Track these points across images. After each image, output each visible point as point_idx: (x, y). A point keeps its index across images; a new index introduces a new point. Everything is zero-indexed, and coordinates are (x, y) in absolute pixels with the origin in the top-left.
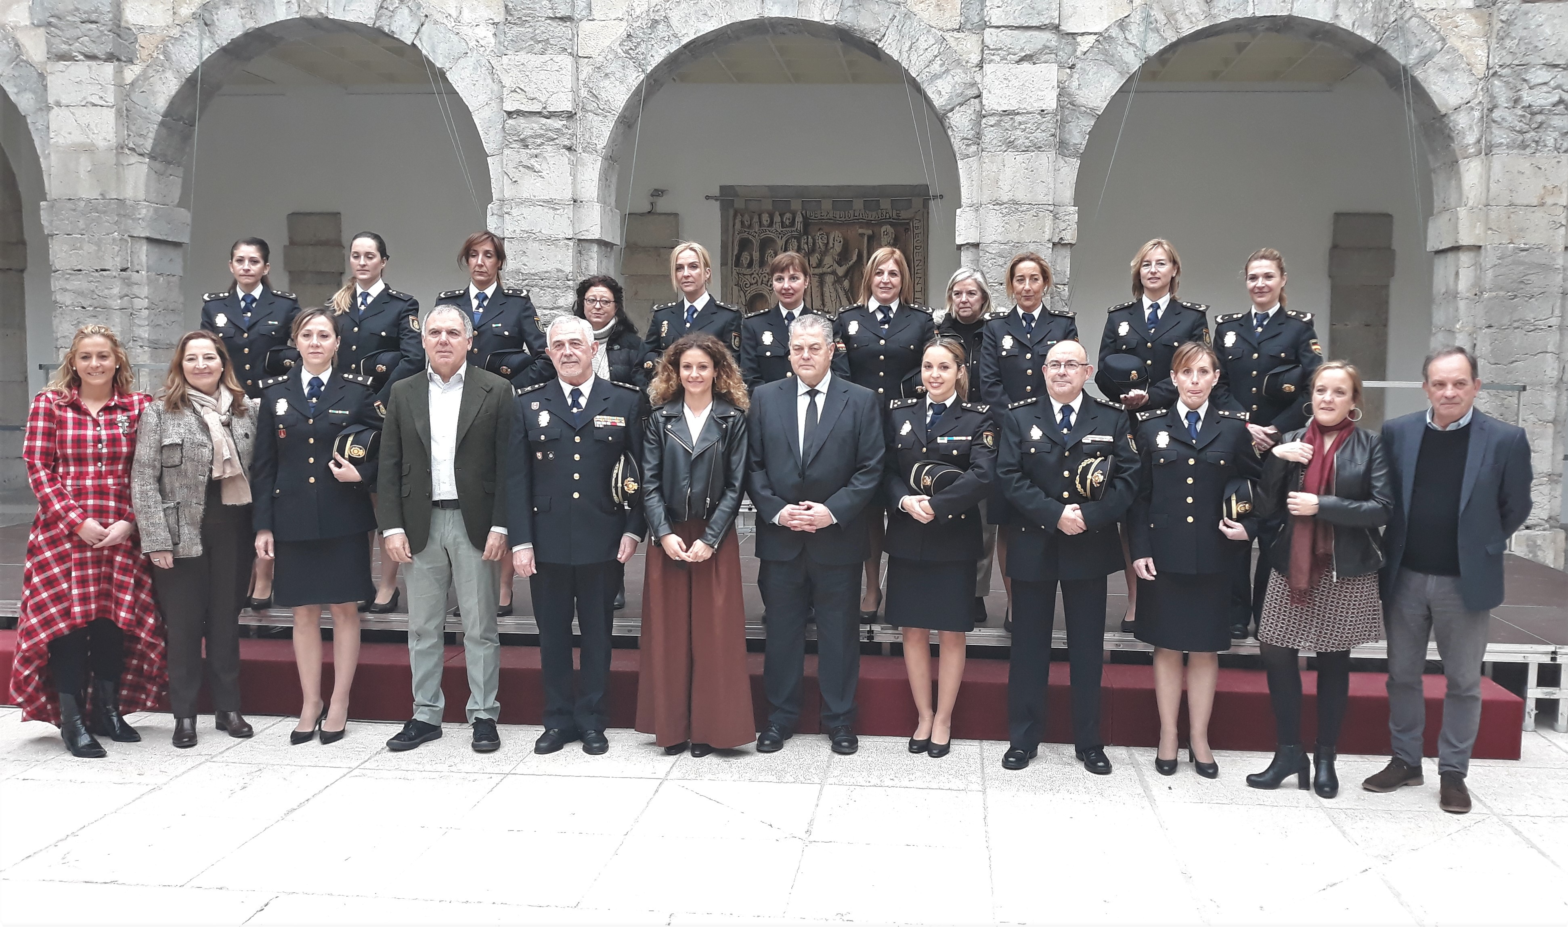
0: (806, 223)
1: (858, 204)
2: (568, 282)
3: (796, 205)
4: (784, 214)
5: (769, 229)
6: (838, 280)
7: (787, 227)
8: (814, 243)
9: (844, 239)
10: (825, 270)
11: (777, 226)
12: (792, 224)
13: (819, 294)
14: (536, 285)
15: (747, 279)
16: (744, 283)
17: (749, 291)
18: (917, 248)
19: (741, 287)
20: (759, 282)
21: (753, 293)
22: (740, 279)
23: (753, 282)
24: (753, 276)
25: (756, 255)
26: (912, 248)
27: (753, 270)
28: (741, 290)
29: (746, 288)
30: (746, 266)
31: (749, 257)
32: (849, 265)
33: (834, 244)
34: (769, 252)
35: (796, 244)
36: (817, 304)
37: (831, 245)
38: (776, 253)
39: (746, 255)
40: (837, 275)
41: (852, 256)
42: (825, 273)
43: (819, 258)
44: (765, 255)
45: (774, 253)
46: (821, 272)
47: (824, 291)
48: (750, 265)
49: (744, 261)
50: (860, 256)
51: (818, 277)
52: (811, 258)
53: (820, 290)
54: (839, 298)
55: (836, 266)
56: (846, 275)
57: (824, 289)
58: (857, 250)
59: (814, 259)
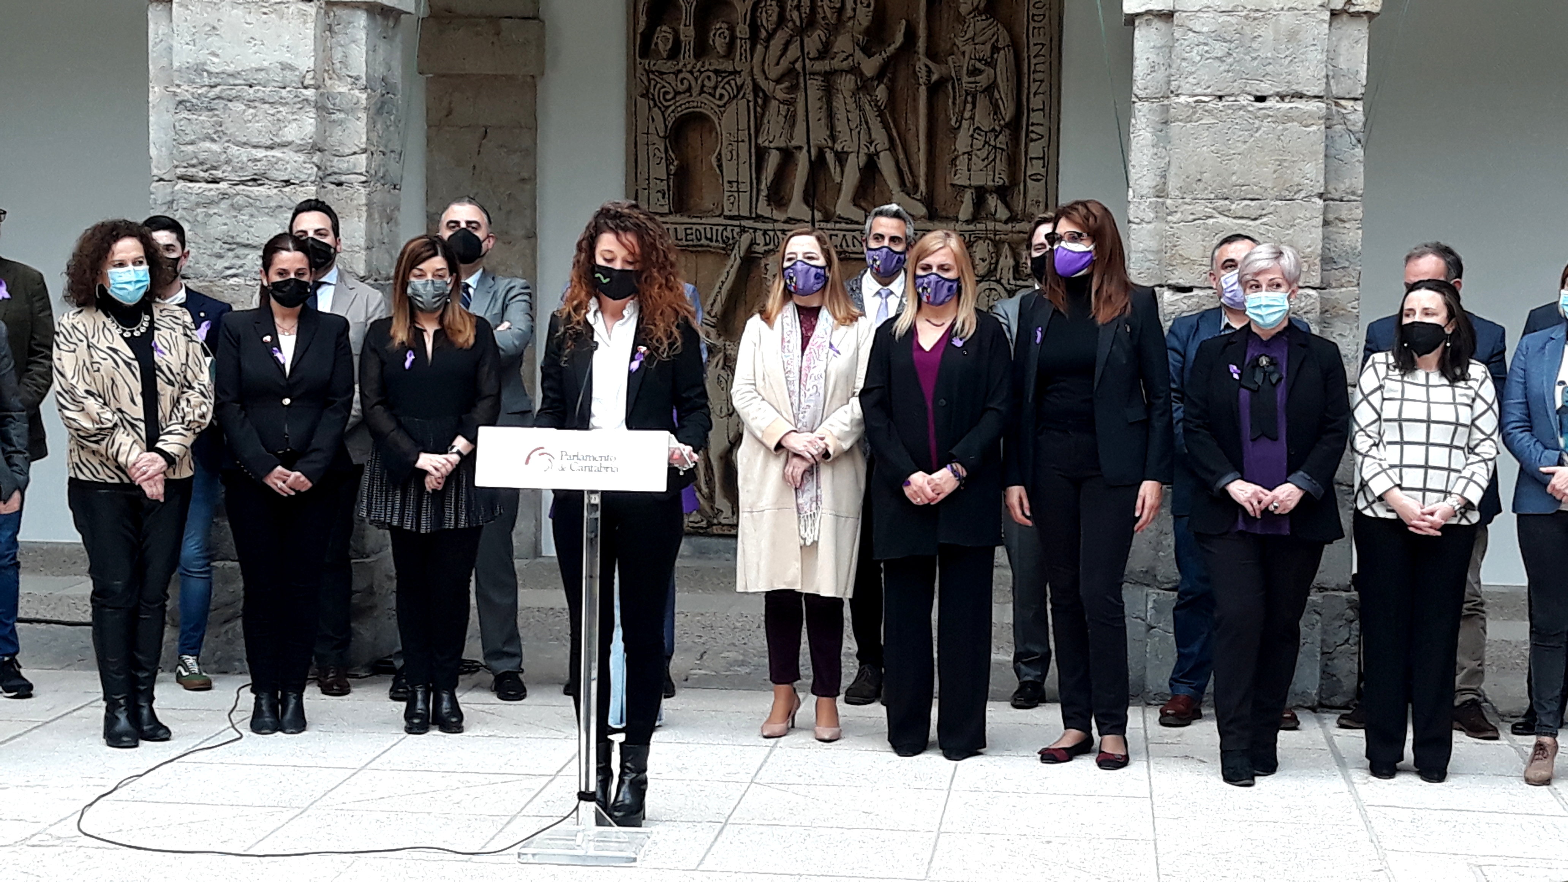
2: (304, 91)
6: (864, 86)
8: (812, 8)
10: (836, 64)
13: (823, 115)
14: (237, 98)
15: (669, 84)
16: (663, 90)
17: (673, 107)
18: (1036, 18)
19: (653, 99)
20: (696, 91)
21: (683, 111)
22: (653, 82)
23: (681, 88)
24: (680, 76)
25: (687, 33)
26: (1025, 19)
27: (681, 64)
28: (655, 105)
29: (667, 100)
30: (665, 55)
31: (670, 37)
32: (888, 54)
33: (854, 10)
34: (718, 26)
35: (777, 9)
36: (820, 135)
37: (849, 13)
38: (732, 29)
39: (663, 33)
40: (862, 74)
41: (893, 35)
42: (836, 71)
43: (824, 39)
44: (709, 33)
45: (727, 29)
46: (828, 68)
47: (835, 110)
48: (674, 53)
49: (661, 46)
50: (911, 35)
51: (821, 78)
52: (806, 40)
53: (825, 106)
54: (867, 123)
55: (859, 55)
56: (880, 76)
57: (834, 104)
58: (904, 22)
59: (813, 42)
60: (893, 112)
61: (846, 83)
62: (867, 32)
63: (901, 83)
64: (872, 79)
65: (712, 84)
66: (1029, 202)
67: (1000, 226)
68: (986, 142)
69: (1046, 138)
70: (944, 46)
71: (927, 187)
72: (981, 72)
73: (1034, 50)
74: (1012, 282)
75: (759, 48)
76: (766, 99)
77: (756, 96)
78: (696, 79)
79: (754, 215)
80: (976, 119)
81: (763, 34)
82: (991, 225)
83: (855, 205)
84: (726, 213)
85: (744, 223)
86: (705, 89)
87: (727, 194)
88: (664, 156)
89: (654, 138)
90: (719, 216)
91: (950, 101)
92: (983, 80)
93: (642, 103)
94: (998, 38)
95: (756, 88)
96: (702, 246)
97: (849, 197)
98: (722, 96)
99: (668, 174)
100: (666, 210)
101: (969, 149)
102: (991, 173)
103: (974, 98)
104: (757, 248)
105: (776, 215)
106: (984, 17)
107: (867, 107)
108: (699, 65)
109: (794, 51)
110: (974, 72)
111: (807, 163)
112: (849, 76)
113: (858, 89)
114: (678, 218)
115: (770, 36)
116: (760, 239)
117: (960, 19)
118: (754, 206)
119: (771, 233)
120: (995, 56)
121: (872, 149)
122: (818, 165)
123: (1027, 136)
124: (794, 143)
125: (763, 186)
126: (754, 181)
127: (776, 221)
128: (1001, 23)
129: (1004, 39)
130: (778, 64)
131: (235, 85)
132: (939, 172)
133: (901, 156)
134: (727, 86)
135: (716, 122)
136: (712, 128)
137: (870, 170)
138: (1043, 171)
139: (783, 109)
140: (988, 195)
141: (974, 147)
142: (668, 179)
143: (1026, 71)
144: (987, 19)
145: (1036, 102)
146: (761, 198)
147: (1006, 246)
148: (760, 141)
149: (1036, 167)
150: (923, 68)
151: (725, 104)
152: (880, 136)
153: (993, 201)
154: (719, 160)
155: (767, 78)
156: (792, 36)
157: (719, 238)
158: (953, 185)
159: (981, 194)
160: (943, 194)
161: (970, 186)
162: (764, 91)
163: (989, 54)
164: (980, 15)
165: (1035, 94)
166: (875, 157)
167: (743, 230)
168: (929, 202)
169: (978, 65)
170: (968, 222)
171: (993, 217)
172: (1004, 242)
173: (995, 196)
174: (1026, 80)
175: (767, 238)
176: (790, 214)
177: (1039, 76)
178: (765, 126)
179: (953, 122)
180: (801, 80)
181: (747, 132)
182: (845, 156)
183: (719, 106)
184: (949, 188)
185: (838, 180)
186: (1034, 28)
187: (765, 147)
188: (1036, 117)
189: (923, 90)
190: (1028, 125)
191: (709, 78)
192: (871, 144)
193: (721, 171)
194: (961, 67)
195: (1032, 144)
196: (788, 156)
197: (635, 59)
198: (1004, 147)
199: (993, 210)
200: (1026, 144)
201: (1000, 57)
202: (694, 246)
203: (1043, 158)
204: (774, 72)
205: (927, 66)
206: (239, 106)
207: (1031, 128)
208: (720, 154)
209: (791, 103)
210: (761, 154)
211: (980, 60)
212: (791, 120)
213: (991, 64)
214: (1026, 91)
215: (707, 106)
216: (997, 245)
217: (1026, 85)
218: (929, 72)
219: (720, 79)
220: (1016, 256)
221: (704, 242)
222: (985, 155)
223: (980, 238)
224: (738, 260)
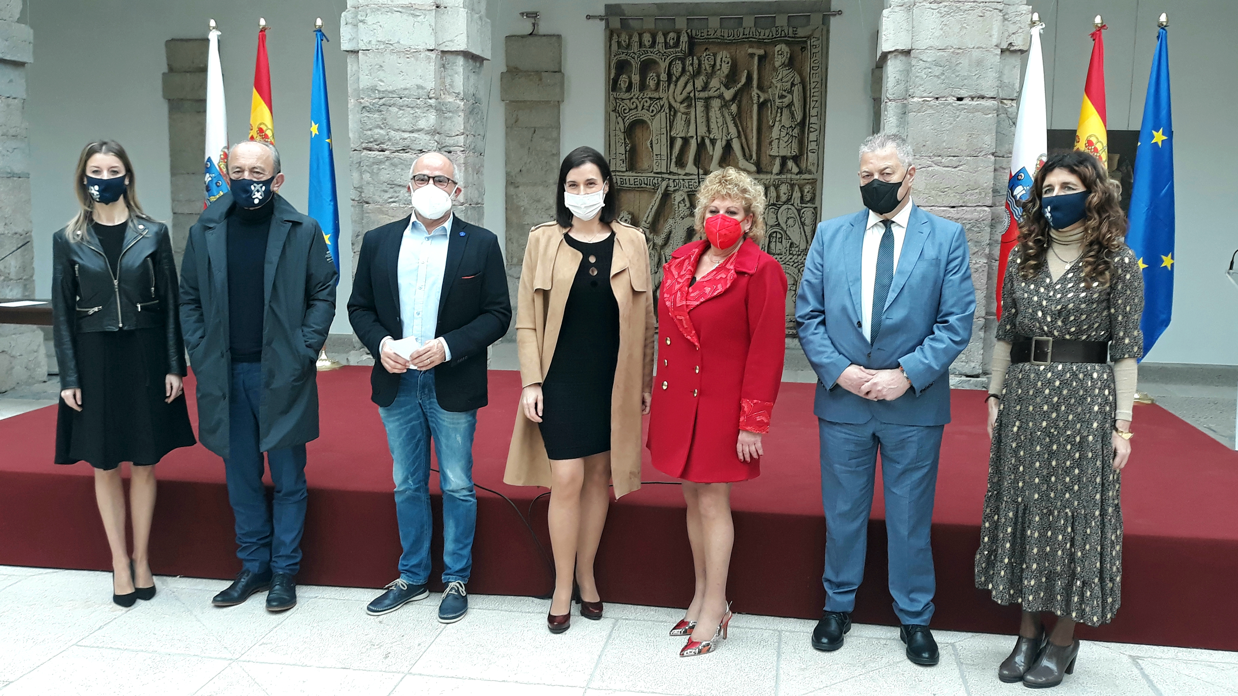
0: (692, 42)
1: (748, 22)
2: (430, 101)
3: (681, 23)
4: (668, 33)
5: (652, 50)
6: (725, 105)
7: (671, 47)
8: (700, 65)
9: (732, 59)
10: (711, 93)
11: (660, 47)
12: (677, 44)
13: (704, 120)
14: (394, 105)
15: (626, 104)
16: (623, 108)
17: (628, 117)
18: (814, 68)
19: (618, 113)
20: (640, 108)
21: (633, 119)
22: (618, 104)
23: (633, 107)
24: (632, 101)
25: (636, 78)
26: (809, 68)
27: (632, 94)
28: (619, 116)
29: (625, 113)
30: (624, 90)
31: (627, 80)
32: (738, 88)
33: (721, 65)
34: (651, 75)
35: (681, 65)
36: (702, 130)
37: (718, 67)
38: (658, 76)
39: (624, 78)
40: (724, 98)
41: (740, 78)
42: (711, 97)
43: (705, 81)
44: (647, 78)
45: (656, 76)
46: (707, 96)
47: (710, 117)
48: (629, 88)
49: (622, 85)
50: (749, 78)
51: (703, 101)
52: (696, 81)
53: (705, 115)
54: (726, 123)
55: (723, 89)
56: (733, 99)
57: (710, 114)
58: (746, 71)
59: (699, 82)
60: (740, 118)
61: (716, 104)
62: (727, 76)
63: (744, 102)
64: (730, 101)
65: (648, 104)
66: (809, 164)
67: (794, 176)
68: (787, 133)
69: (818, 130)
70: (766, 83)
71: (757, 156)
72: (786, 97)
73: (813, 85)
74: (799, 205)
75: (672, 86)
76: (675, 112)
77: (670, 111)
78: (640, 102)
79: (669, 172)
80: (783, 121)
81: (674, 79)
82: (789, 176)
83: (720, 166)
84: (655, 171)
85: (663, 176)
86: (645, 107)
87: (655, 161)
88: (623, 141)
89: (618, 132)
90: (651, 172)
91: (769, 112)
92: (786, 101)
93: (613, 115)
94: (794, 80)
95: (671, 107)
96: (642, 188)
97: (717, 162)
98: (653, 111)
99: (626, 151)
100: (624, 170)
101: (778, 137)
102: (790, 149)
103: (782, 109)
104: (669, 189)
105: (680, 171)
106: (787, 68)
107: (727, 115)
108: (642, 94)
109: (690, 87)
110: (782, 97)
111: (696, 145)
112: (718, 99)
113: (722, 106)
114: (630, 173)
115: (678, 79)
116: (672, 184)
117: (775, 69)
118: (669, 166)
119: (678, 181)
120: (793, 88)
121: (729, 137)
122: (701, 146)
123: (808, 129)
124: (689, 135)
125: (674, 157)
126: (669, 154)
127: (680, 175)
128: (797, 72)
129: (797, 79)
130: (681, 94)
131: (393, 98)
132: (763, 149)
133: (744, 140)
134: (656, 106)
135: (650, 124)
136: (648, 127)
137: (728, 148)
138: (816, 148)
139: (684, 116)
140: (788, 161)
141: (782, 136)
142: (626, 153)
143: (808, 95)
144: (789, 69)
145: (813, 112)
146: (672, 163)
147: (797, 186)
148: (672, 134)
149: (812, 146)
150: (756, 95)
151: (654, 115)
152: (733, 130)
153: (790, 164)
154: (651, 144)
155: (676, 101)
156: (689, 80)
157: (651, 184)
158: (770, 156)
159: (784, 159)
160: (765, 160)
161: (778, 156)
162: (674, 108)
163: (789, 87)
164: (785, 66)
165: (813, 108)
166: (731, 142)
167: (663, 179)
168: (758, 164)
169: (784, 93)
170: (777, 174)
171: (790, 171)
172: (795, 185)
173: (791, 160)
174: (808, 101)
175: (675, 183)
176: (687, 170)
177: (815, 99)
178: (675, 126)
179: (771, 123)
180: (693, 101)
181: (665, 129)
182: (715, 141)
183: (651, 116)
184: (768, 157)
185: (711, 153)
186: (813, 74)
187: (674, 137)
188: (813, 120)
189: (755, 107)
190: (809, 124)
191: (646, 101)
192: (728, 134)
193: (652, 149)
194: (775, 94)
195: (811, 134)
196: (686, 141)
197: (609, 92)
198: (797, 135)
199: (790, 168)
200: (808, 134)
201: (795, 89)
202: (638, 188)
203: (817, 141)
204: (680, 98)
205: (757, 94)
206: (394, 109)
207: (811, 126)
208: (651, 141)
209: (687, 114)
210: (672, 140)
211: (785, 91)
212: (688, 122)
213: (791, 92)
214: (808, 106)
215: (645, 116)
216: (792, 186)
217: (809, 103)
218: (759, 97)
219: (652, 102)
220: (802, 192)
221: (643, 185)
222: (786, 140)
223: (783, 182)
224: (660, 196)
